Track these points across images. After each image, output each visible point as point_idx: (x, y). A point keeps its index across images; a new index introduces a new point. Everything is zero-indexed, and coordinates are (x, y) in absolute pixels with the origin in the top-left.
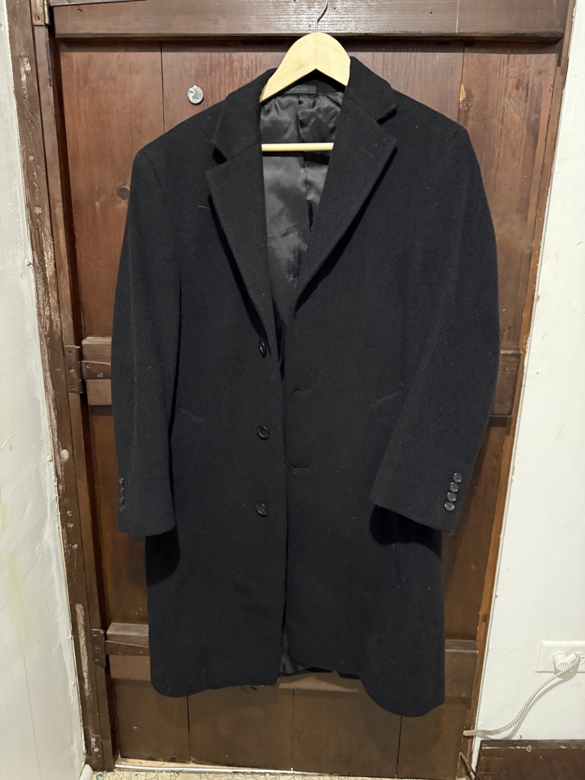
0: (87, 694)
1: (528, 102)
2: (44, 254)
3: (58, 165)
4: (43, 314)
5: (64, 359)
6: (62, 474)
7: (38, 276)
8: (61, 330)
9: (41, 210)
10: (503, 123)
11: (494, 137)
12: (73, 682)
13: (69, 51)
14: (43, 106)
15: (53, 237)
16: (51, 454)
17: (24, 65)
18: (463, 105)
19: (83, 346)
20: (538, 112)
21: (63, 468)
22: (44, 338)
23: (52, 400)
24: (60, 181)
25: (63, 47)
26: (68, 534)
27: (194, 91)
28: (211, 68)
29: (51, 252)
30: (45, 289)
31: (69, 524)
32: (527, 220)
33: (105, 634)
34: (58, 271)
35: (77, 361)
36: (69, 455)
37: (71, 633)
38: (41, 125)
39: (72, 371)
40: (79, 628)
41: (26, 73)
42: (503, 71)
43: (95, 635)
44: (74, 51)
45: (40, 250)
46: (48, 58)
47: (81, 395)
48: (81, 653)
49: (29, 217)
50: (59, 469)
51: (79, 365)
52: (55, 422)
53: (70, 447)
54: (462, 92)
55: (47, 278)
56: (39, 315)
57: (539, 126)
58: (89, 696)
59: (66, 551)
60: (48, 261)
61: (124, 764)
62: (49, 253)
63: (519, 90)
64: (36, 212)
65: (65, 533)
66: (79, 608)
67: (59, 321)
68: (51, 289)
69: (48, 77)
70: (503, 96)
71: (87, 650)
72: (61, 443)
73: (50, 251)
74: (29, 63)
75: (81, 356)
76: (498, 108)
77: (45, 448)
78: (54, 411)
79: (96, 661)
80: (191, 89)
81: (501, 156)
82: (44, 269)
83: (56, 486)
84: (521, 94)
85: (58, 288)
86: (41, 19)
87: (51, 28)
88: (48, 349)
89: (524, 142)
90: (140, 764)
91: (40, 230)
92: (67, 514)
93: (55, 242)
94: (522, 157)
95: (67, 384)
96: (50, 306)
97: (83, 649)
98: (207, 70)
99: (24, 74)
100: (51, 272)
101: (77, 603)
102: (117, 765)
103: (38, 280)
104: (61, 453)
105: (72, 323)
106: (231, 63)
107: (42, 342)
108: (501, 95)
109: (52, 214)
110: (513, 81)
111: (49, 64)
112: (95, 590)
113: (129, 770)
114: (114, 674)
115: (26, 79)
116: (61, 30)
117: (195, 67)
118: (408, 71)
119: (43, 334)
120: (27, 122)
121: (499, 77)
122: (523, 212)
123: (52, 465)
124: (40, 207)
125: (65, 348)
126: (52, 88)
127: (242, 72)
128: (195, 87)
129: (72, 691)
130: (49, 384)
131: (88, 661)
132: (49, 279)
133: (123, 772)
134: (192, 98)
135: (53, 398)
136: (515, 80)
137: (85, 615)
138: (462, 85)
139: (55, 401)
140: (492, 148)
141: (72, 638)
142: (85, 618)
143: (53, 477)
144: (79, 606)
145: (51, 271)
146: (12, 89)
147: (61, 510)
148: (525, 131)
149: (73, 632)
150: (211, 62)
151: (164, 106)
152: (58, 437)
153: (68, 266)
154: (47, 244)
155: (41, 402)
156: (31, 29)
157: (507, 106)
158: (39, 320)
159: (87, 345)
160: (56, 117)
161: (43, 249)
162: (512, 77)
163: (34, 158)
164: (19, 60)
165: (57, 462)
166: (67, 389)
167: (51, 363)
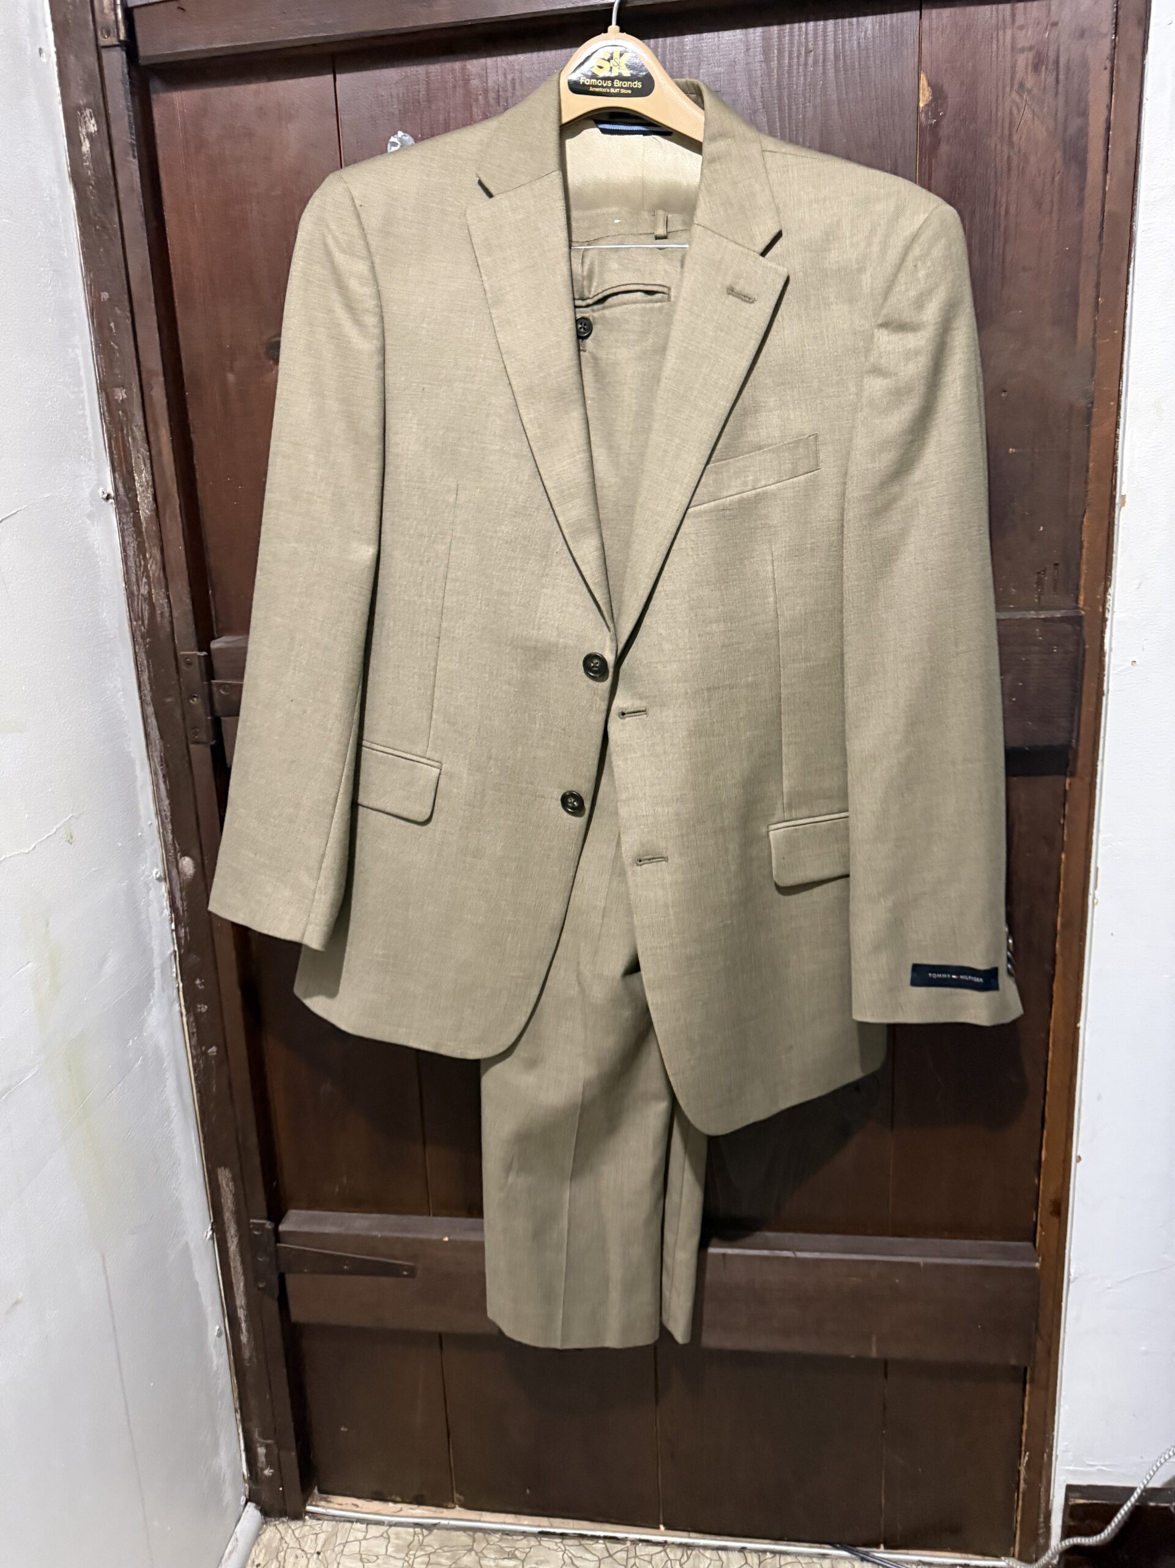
0: (247, 1353)
1: (1061, 99)
2: (134, 477)
3: (153, 305)
4: (136, 593)
5: (179, 680)
6: (183, 904)
7: (124, 520)
8: (172, 623)
9: (126, 393)
10: (1011, 143)
11: (996, 172)
12: (217, 1328)
13: (167, 90)
14: (121, 196)
15: (148, 442)
16: (160, 864)
17: (85, 123)
18: (927, 114)
19: (212, 651)
20: (1084, 114)
21: (184, 894)
22: (140, 640)
23: (159, 759)
24: (157, 336)
25: (155, 84)
26: (198, 1027)
27: (399, 141)
28: (428, 94)
29: (147, 472)
30: (138, 545)
31: (199, 1006)
32: (1075, 337)
33: (276, 1229)
34: (161, 509)
35: (202, 680)
36: (195, 867)
37: (210, 1228)
38: (119, 233)
39: (195, 701)
40: (226, 1218)
41: (89, 136)
42: (1004, 39)
43: (256, 1233)
44: (176, 90)
45: (126, 469)
46: (128, 107)
47: (213, 748)
48: (232, 1269)
49: (105, 408)
50: (178, 895)
51: (206, 691)
52: (166, 802)
53: (196, 851)
54: (923, 90)
55: (141, 524)
56: (130, 596)
57: (1087, 141)
58: (250, 1358)
59: (195, 1061)
60: (141, 489)
61: (323, 1507)
62: (143, 475)
63: (1039, 75)
64: (116, 398)
65: (194, 1024)
66: (224, 1176)
67: (166, 605)
68: (149, 544)
69: (129, 141)
70: (1008, 89)
71: (243, 1263)
72: (179, 845)
73: (144, 472)
74: (93, 119)
75: (209, 671)
76: (1000, 114)
77: (148, 852)
78: (165, 782)
79: (261, 1286)
80: (392, 139)
81: (1012, 210)
82: (135, 507)
83: (172, 931)
84: (1045, 82)
85: (161, 540)
86: (112, 35)
87: (130, 46)
88: (148, 662)
89: (1057, 178)
90: (355, 1508)
91: (125, 432)
92: (195, 985)
93: (153, 452)
94: (1055, 208)
95: (185, 730)
96: (148, 577)
97: (234, 1259)
98: (421, 100)
99: (86, 140)
100: (147, 511)
101: (220, 1167)
102: (309, 1508)
103: (126, 527)
104: (180, 864)
105: (191, 607)
106: (467, 81)
107: (137, 647)
108: (1004, 88)
109: (146, 398)
110: (1027, 59)
111: (129, 116)
112: (253, 1139)
113: (334, 1518)
114: (297, 1314)
115: (90, 148)
116: (147, 49)
117: (398, 97)
119: (138, 632)
120: (95, 228)
121: (997, 52)
122: (1067, 322)
123: (164, 888)
124: (123, 388)
125: (179, 657)
126: (136, 161)
127: (486, 98)
128: (400, 134)
129: (215, 1345)
130: (152, 729)
131: (246, 1285)
132: (144, 525)
133: (321, 1522)
135: (161, 756)
136: (1031, 55)
137: (236, 1191)
138: (922, 76)
139: (166, 762)
140: (992, 197)
141: (212, 1238)
142: (236, 1196)
143: (167, 912)
144: (224, 1173)
145: (147, 508)
146: (66, 169)
147: (185, 978)
148: (1059, 155)
149: (214, 1227)
150: (428, 83)
152: (173, 832)
153: (179, 498)
154: (139, 458)
155: (137, 763)
156: (95, 55)
157: (1019, 111)
158: (130, 605)
159: (219, 649)
160: (146, 215)
161: (132, 467)
162: (1022, 50)
163: (110, 295)
164: (76, 115)
165: (174, 883)
166: (186, 737)
167: (154, 688)
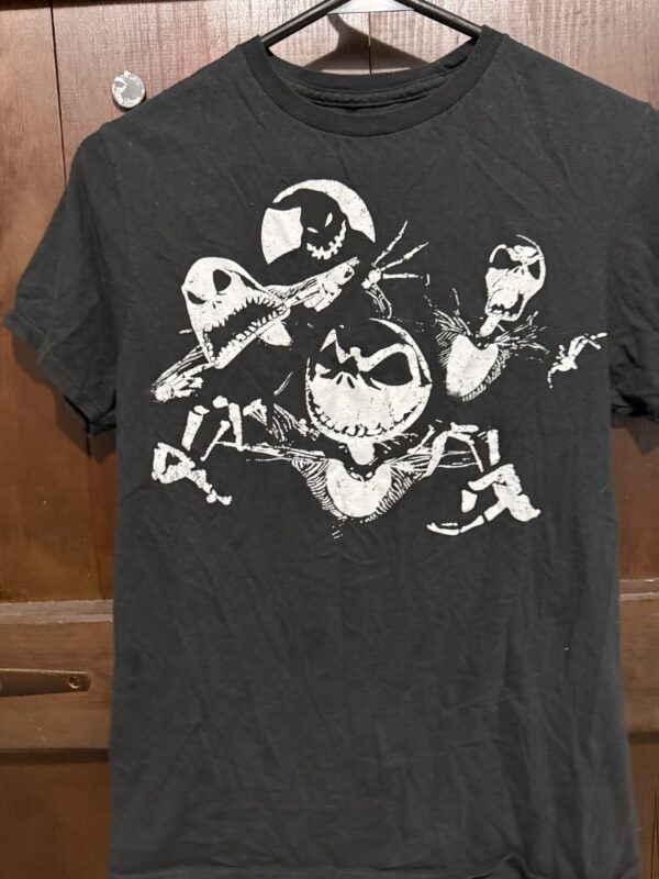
27: (126, 81)
28: (159, 34)
80: (117, 79)
98: (151, 40)
106: (203, 21)
117: (125, 35)
118: (578, 21)
128: (127, 73)
134: (120, 95)
150: (158, 23)
151: (62, 117)
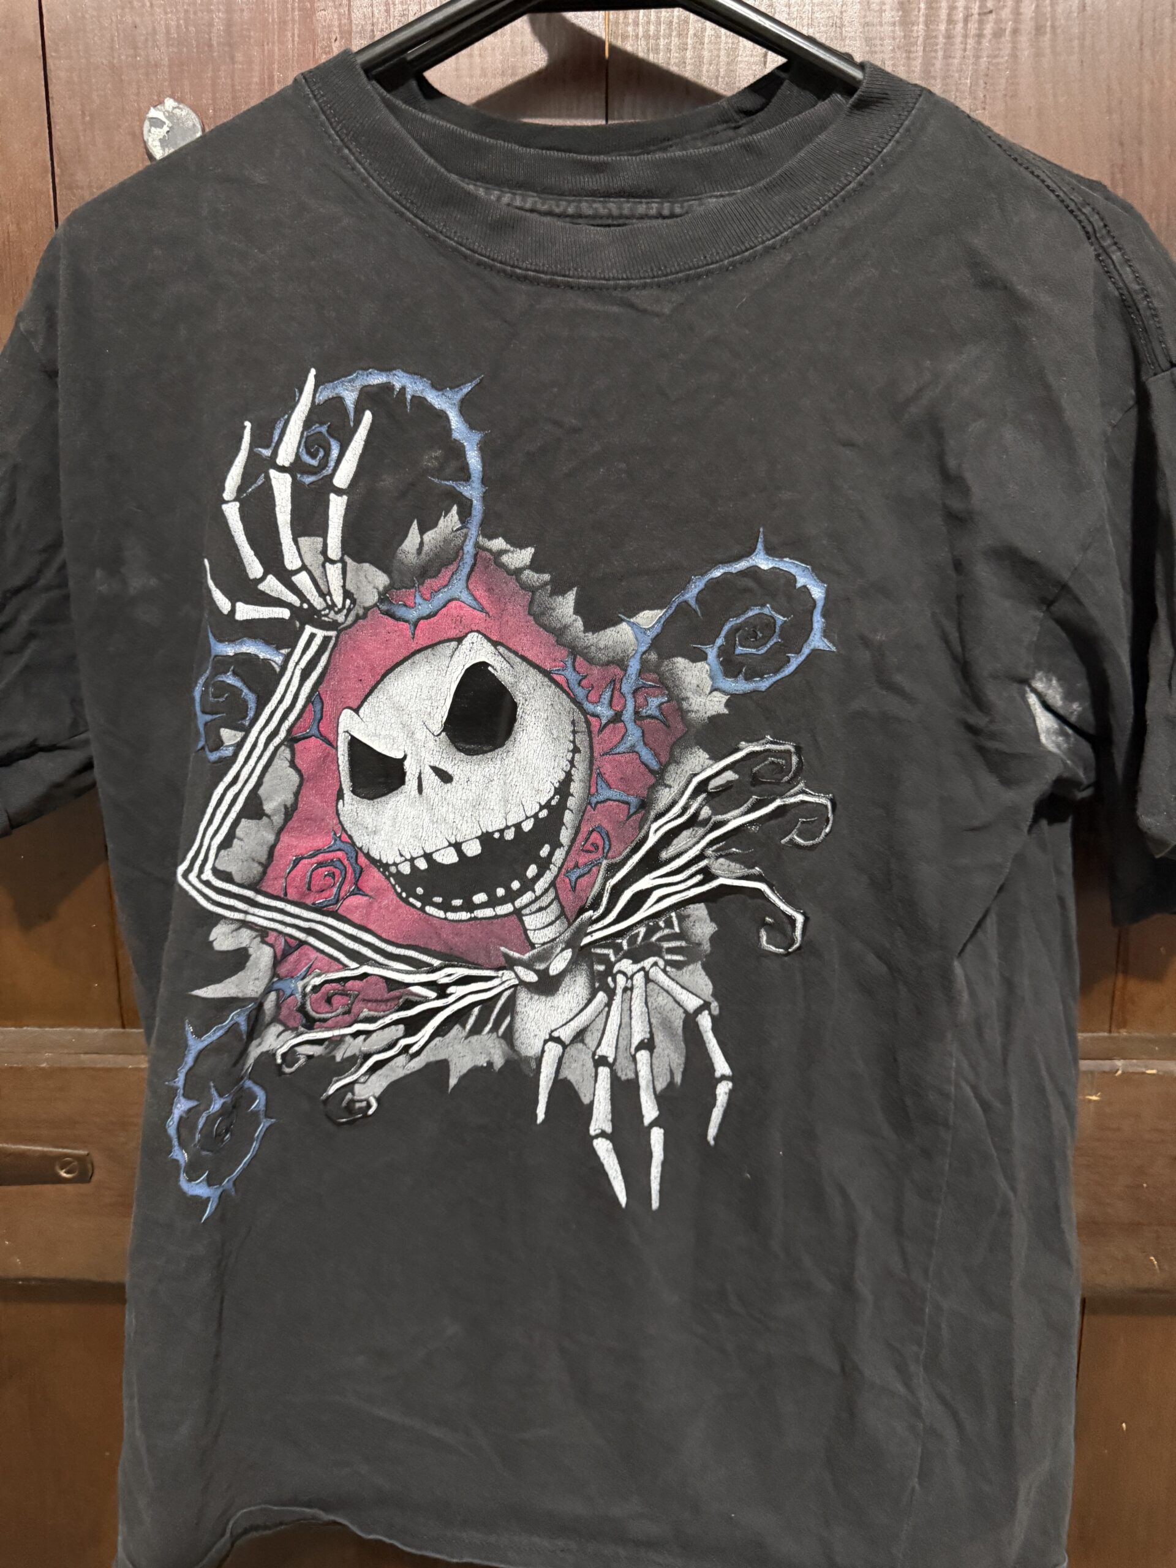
27: (166, 117)
28: (229, 32)
80: (153, 113)
98: (215, 43)
106: (309, 11)
117: (168, 32)
128: (169, 103)
134: (157, 143)
150: (228, 11)
151: (57, 180)
